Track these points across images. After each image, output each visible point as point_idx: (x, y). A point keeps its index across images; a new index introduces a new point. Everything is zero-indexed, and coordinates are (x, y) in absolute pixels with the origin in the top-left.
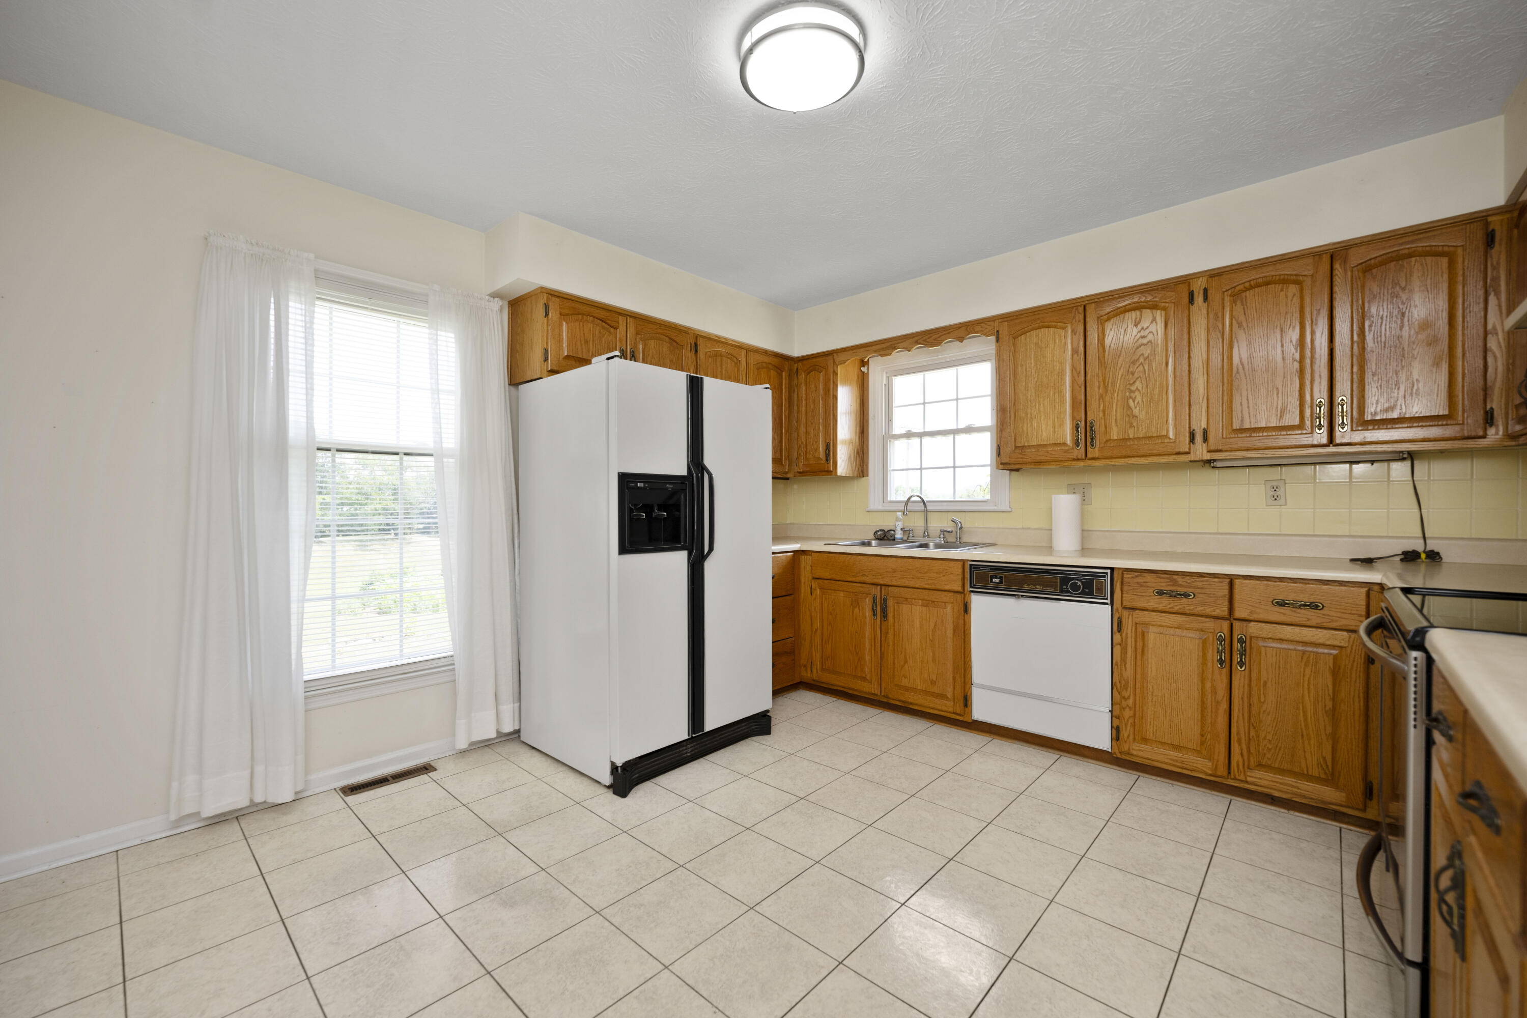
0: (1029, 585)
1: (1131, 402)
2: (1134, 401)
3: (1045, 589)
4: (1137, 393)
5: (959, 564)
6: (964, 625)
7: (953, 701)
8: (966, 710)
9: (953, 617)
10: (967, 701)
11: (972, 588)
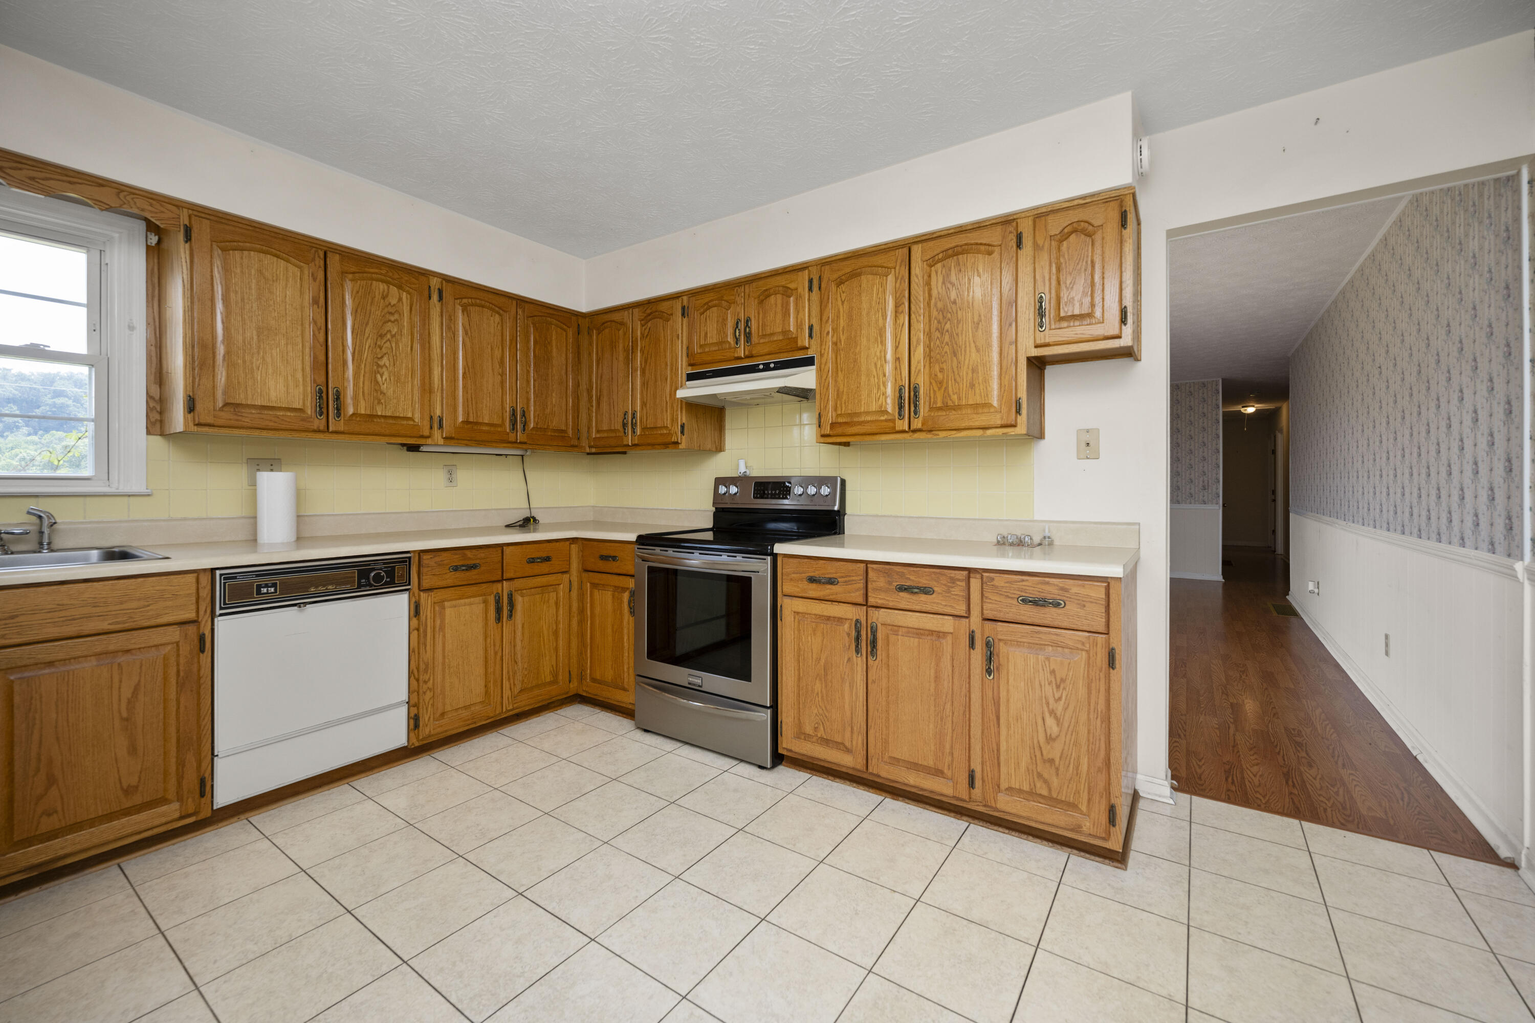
0: (317, 587)
1: (379, 376)
2: (382, 377)
3: (339, 588)
4: (384, 369)
5: (191, 578)
6: (199, 670)
7: (180, 799)
8: (203, 800)
9: (178, 665)
10: (205, 786)
11: (221, 608)
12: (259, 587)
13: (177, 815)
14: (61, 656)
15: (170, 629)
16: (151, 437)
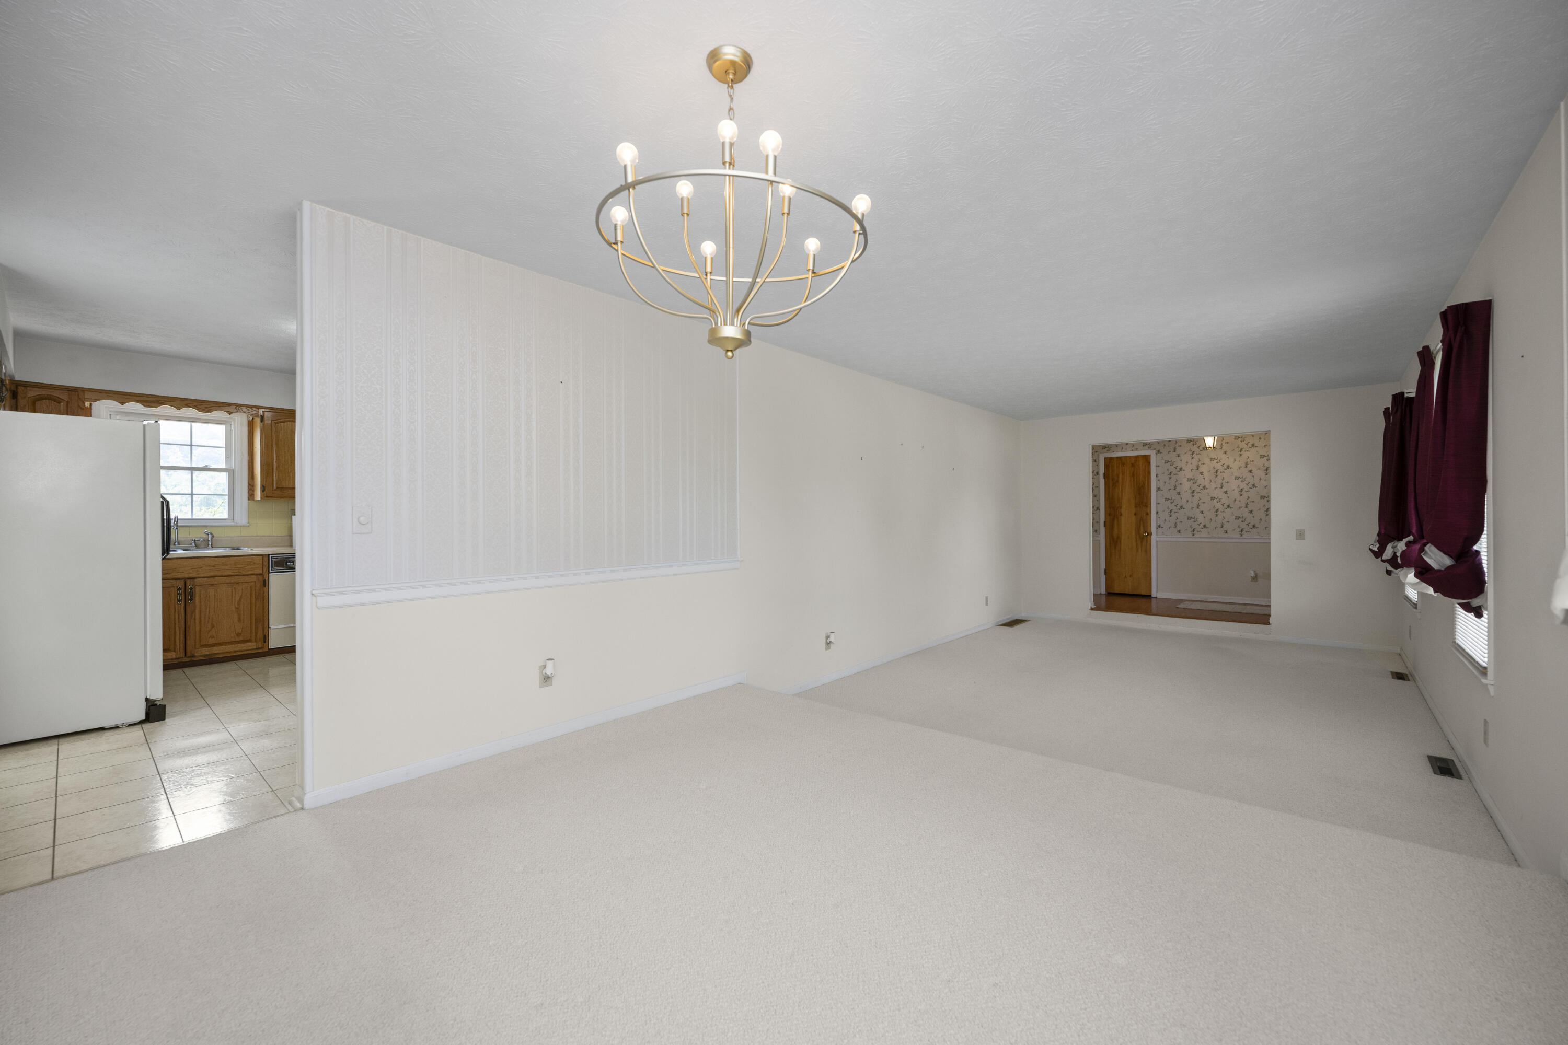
5: (261, 557)
6: (264, 593)
7: (256, 641)
8: (265, 644)
9: (256, 590)
10: (265, 639)
11: (272, 570)
12: (287, 562)
13: (255, 647)
14: (216, 582)
15: (253, 576)
16: (250, 501)
